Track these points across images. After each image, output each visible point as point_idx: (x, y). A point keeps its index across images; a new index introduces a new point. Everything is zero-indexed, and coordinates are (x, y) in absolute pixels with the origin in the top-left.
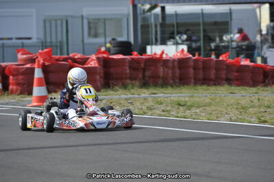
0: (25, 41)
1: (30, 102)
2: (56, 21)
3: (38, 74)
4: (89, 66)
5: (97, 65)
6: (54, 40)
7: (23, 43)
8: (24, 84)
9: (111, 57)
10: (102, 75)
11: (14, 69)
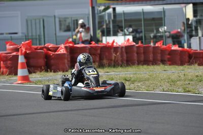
0: (13, 35)
1: (16, 80)
2: (35, 20)
3: (21, 59)
4: (59, 52)
5: (65, 52)
6: (34, 34)
7: (11, 37)
8: (12, 67)
9: (75, 46)
10: (69, 59)
11: (4, 57)
